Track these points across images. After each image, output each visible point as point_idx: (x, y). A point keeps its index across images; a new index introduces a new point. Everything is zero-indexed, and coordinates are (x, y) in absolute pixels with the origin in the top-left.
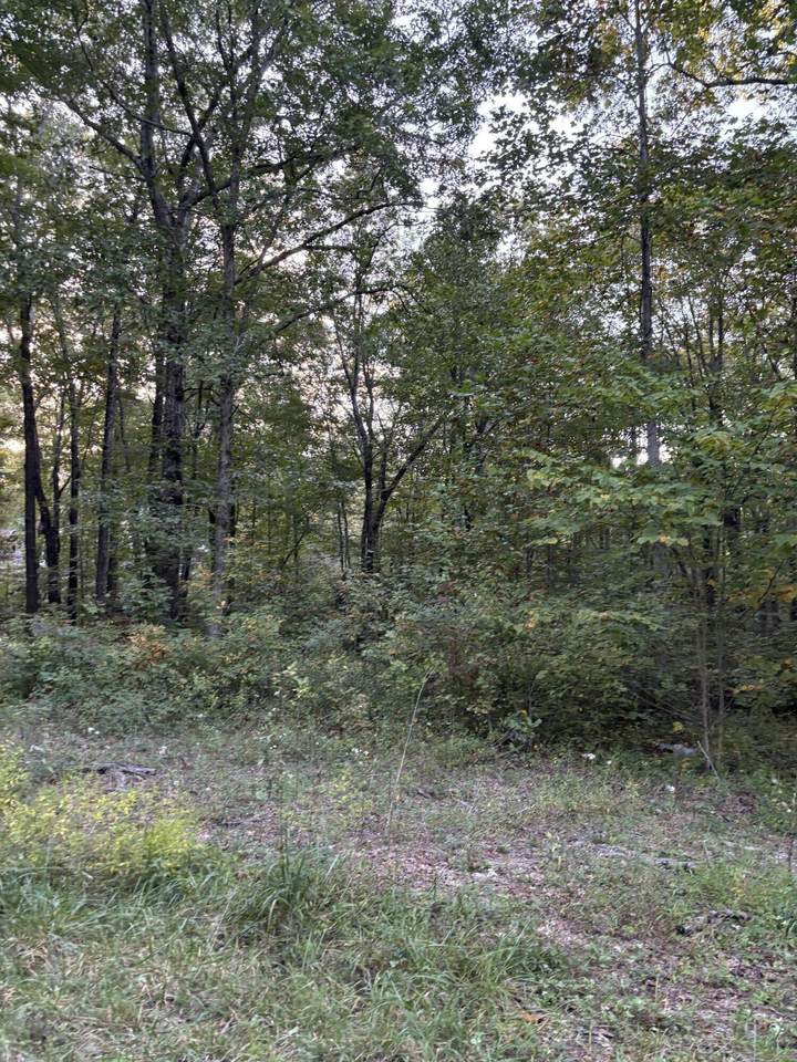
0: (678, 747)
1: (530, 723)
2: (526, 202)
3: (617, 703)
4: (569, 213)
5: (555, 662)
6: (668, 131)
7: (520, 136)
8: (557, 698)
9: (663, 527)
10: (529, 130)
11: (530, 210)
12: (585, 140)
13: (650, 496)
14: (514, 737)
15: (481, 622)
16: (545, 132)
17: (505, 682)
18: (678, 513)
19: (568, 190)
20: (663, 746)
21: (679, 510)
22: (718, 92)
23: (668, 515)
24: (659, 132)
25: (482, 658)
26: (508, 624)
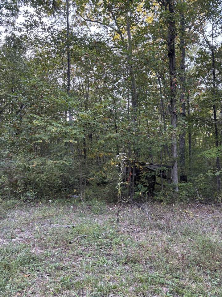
0: (75, 196)
1: (33, 193)
2: (34, 41)
3: (59, 186)
4: (48, 47)
5: (41, 176)
6: (75, 30)
7: (32, 20)
8: (42, 186)
9: (71, 138)
10: (35, 19)
11: (35, 43)
12: (52, 26)
13: (68, 129)
14: (29, 198)
15: (19, 165)
16: (40, 21)
17: (26, 183)
18: (75, 134)
19: (47, 40)
20: (71, 196)
21: (75, 133)
22: (88, 23)
23: (72, 134)
24: (72, 30)
25: (19, 176)
26: (27, 166)
